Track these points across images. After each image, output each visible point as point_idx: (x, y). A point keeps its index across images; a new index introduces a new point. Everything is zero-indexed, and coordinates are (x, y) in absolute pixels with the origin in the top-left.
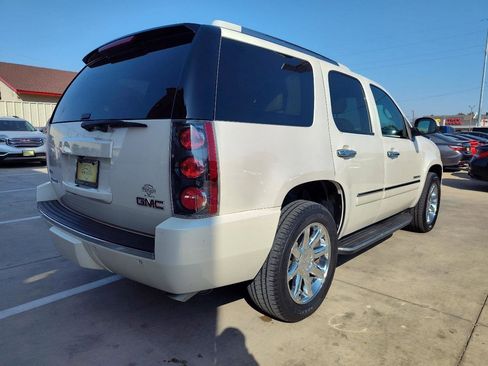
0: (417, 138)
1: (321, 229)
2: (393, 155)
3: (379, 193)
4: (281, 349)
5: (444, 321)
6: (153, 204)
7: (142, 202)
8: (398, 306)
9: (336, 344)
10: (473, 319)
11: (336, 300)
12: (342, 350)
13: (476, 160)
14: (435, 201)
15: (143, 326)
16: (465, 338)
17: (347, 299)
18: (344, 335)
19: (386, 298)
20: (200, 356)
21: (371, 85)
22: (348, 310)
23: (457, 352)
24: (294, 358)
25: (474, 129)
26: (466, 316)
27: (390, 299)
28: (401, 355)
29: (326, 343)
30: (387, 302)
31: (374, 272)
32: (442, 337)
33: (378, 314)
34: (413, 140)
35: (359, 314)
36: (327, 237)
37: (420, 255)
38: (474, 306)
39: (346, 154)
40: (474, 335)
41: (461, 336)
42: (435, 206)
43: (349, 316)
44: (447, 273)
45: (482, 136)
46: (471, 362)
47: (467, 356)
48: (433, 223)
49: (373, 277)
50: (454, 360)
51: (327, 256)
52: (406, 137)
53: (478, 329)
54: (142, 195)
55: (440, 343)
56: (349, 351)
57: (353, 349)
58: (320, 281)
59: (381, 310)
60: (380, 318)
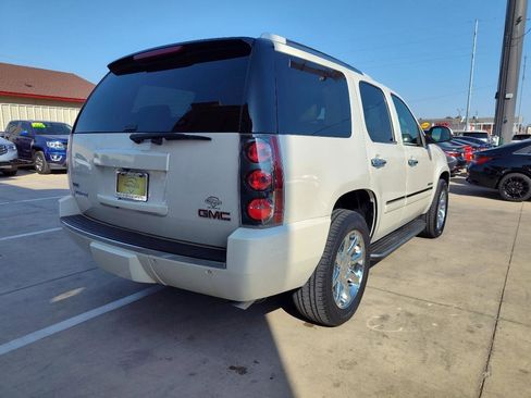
0: (430, 146)
1: (358, 237)
2: (413, 163)
3: (402, 201)
4: (331, 351)
5: (470, 318)
6: (219, 215)
7: (205, 214)
8: (427, 307)
9: (379, 344)
10: (495, 314)
11: (370, 305)
12: (386, 348)
13: (474, 166)
14: (444, 207)
15: (191, 338)
16: (490, 331)
17: (378, 303)
18: (384, 336)
19: (413, 300)
20: (256, 362)
21: (392, 95)
22: (382, 313)
23: (486, 343)
24: (345, 358)
25: (465, 134)
26: (488, 312)
27: (418, 302)
28: (440, 349)
29: (371, 343)
30: (416, 304)
31: (397, 277)
32: (472, 332)
33: (410, 315)
34: (427, 148)
35: (393, 316)
36: (362, 244)
37: (436, 259)
38: (494, 304)
39: (378, 164)
40: (498, 328)
41: (487, 330)
42: (443, 213)
43: (384, 318)
44: (463, 275)
45: (472, 140)
46: (500, 351)
47: (495, 346)
48: (442, 229)
49: (397, 281)
50: (486, 351)
51: (361, 262)
52: (420, 145)
53: (500, 323)
54: (206, 207)
55: (470, 337)
56: (393, 349)
57: (396, 347)
58: (356, 286)
59: (412, 312)
60: (413, 319)
